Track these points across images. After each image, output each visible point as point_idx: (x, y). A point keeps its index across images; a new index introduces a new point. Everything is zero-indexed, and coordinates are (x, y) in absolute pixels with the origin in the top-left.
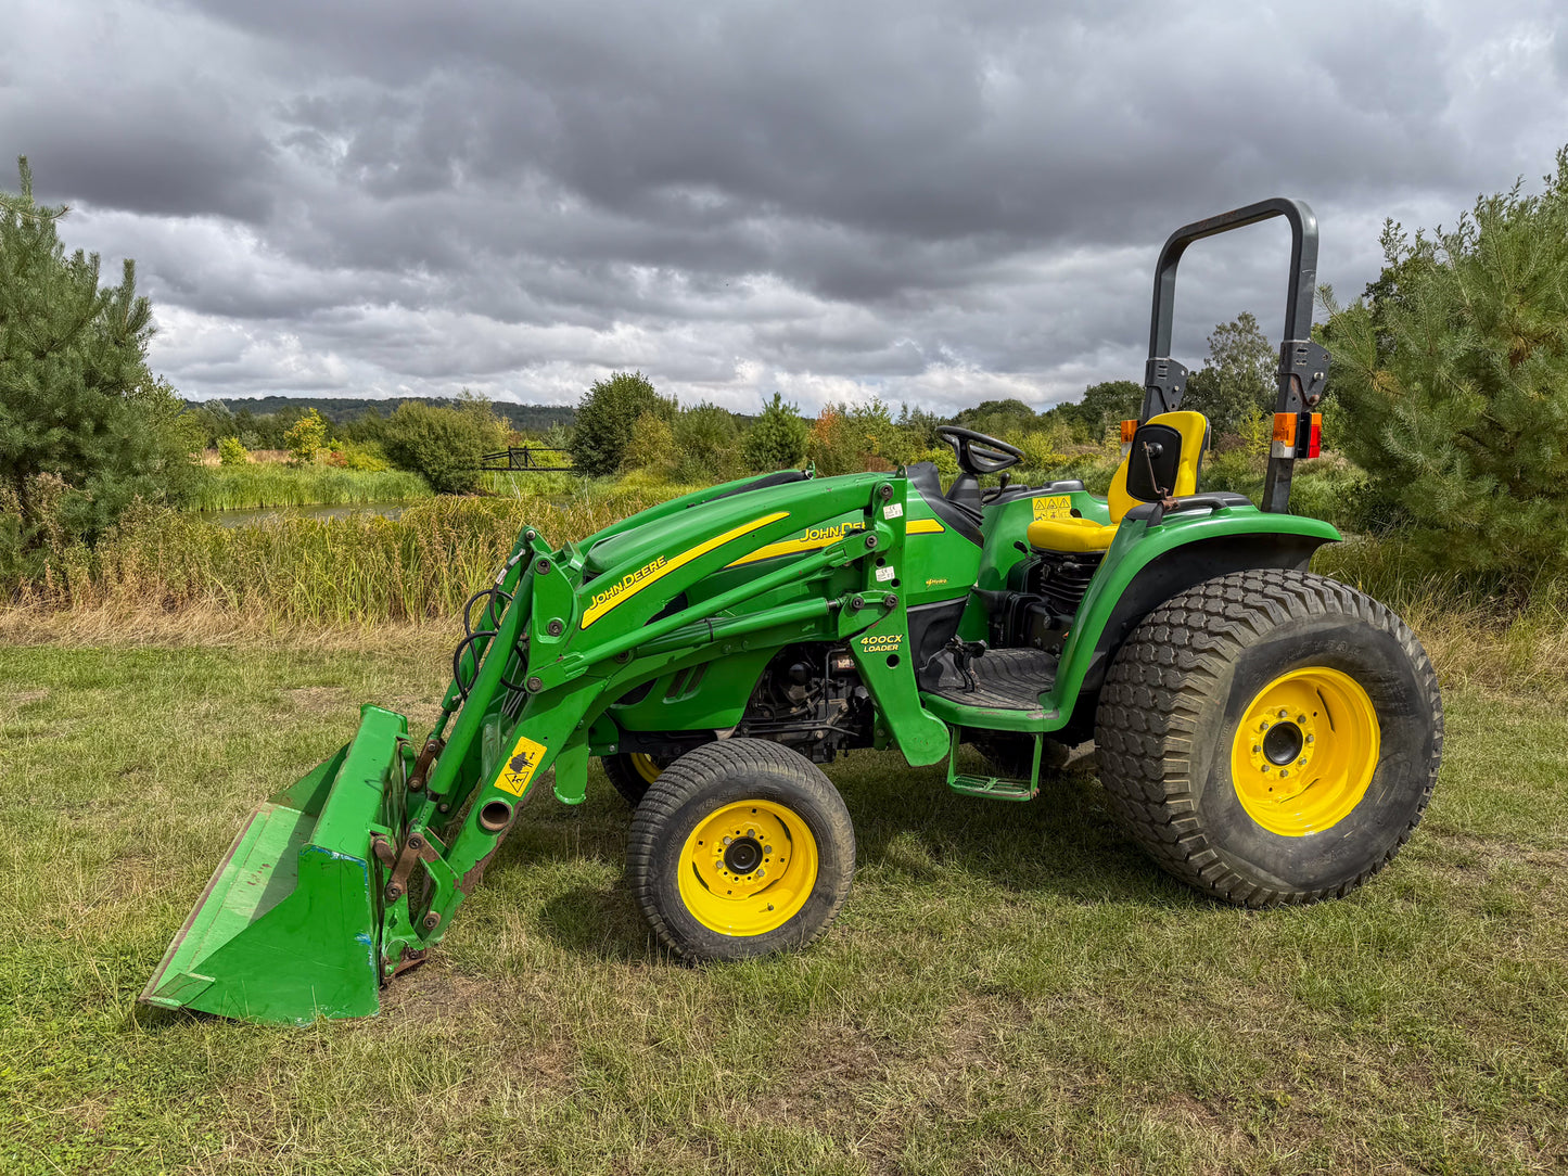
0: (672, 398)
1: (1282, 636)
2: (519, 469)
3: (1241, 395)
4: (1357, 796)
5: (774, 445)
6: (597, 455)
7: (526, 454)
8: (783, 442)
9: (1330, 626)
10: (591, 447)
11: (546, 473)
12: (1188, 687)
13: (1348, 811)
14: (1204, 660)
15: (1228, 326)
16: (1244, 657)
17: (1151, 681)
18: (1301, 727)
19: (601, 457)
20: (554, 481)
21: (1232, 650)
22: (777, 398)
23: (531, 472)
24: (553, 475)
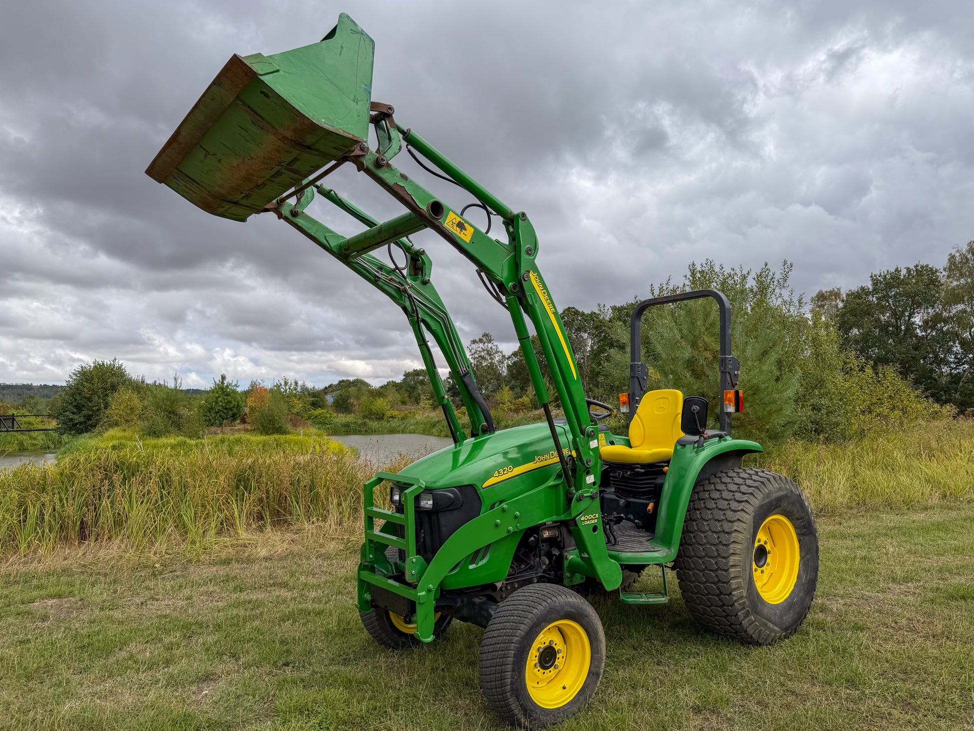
0: (140, 378)
1: (767, 500)
2: (7, 431)
3: (489, 377)
4: (794, 580)
5: (221, 408)
6: (78, 418)
7: (14, 419)
8: (228, 407)
9: (781, 493)
10: (73, 413)
11: (27, 433)
12: (736, 530)
13: (792, 588)
14: (739, 515)
15: (478, 340)
16: (755, 512)
17: (714, 529)
18: (765, 546)
19: (82, 419)
20: (35, 439)
21: (750, 509)
22: (223, 378)
23: (15, 433)
24: (33, 434)
